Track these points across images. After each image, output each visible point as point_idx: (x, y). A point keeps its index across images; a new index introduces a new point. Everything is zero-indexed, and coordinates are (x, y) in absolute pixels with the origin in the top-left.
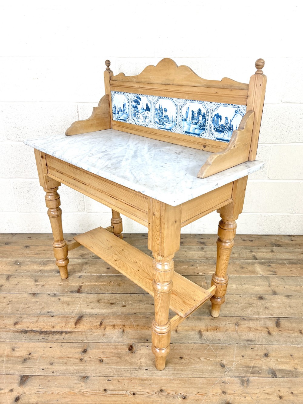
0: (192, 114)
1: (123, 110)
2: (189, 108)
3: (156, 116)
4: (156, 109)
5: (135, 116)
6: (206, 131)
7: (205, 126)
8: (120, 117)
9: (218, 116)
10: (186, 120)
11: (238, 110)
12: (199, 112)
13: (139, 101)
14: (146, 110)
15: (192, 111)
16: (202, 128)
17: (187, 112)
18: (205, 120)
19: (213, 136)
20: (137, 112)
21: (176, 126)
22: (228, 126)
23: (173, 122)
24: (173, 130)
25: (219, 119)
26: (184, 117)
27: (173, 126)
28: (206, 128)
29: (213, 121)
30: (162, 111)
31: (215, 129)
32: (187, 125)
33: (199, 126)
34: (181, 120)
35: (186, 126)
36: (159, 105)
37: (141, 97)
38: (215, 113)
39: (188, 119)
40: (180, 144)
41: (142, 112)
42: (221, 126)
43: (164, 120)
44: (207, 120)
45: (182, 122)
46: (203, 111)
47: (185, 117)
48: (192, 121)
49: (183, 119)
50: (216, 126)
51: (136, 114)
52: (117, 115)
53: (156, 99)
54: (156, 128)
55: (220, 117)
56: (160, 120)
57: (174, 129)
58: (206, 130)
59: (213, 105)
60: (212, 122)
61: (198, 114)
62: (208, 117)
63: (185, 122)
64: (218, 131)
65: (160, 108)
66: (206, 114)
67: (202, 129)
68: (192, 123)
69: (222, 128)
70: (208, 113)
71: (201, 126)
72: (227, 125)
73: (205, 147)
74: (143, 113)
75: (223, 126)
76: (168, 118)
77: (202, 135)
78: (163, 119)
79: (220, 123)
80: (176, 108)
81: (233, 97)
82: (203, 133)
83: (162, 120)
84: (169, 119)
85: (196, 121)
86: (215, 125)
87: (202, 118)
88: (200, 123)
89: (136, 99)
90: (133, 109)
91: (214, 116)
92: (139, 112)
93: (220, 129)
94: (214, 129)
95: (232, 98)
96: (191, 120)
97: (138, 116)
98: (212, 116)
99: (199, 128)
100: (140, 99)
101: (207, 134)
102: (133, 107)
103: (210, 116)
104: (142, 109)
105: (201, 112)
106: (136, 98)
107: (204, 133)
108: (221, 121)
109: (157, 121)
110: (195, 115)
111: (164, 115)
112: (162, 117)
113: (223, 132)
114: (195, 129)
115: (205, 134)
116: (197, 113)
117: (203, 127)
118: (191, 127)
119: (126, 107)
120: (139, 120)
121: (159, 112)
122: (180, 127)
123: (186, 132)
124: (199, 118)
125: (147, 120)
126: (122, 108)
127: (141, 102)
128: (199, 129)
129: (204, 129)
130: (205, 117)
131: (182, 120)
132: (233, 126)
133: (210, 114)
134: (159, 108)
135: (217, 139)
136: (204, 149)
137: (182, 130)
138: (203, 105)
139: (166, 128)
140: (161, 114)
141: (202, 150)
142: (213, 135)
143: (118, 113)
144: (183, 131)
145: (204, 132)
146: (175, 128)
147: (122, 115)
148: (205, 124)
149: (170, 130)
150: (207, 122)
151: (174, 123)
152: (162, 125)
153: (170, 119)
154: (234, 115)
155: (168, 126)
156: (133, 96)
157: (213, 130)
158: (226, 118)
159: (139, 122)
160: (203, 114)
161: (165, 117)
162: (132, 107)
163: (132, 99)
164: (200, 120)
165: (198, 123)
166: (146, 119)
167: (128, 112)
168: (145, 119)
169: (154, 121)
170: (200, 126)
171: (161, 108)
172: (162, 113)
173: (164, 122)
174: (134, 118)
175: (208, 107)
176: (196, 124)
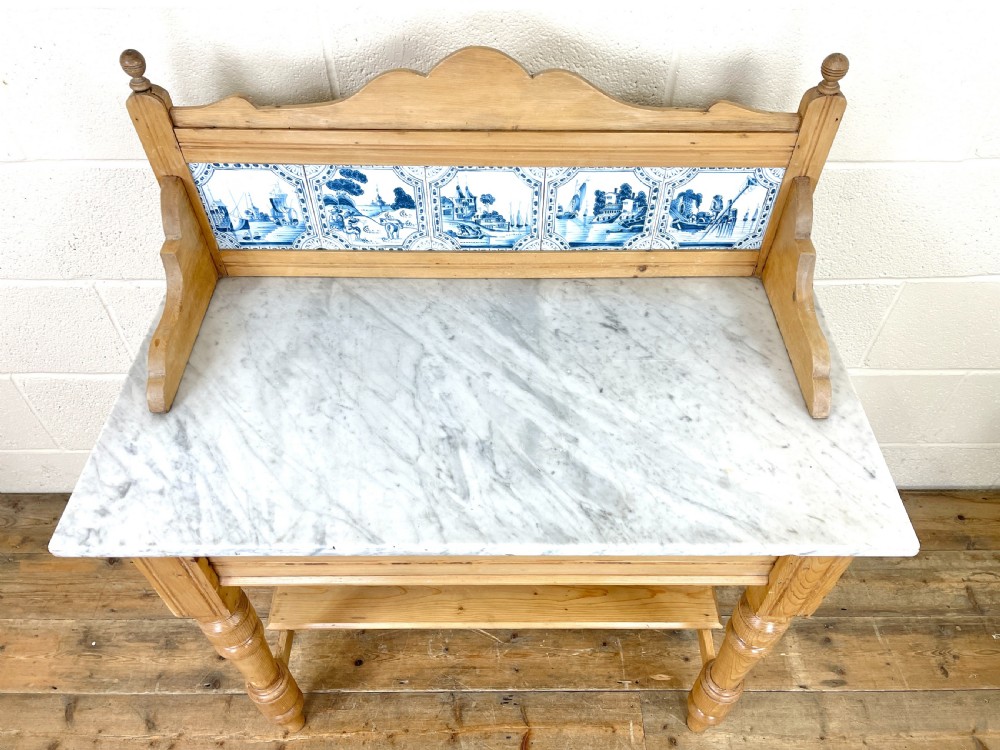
0: (598, 200)
1: (270, 214)
2: (584, 184)
3: (444, 218)
4: (444, 200)
5: (343, 227)
6: (647, 233)
7: (643, 222)
8: (258, 238)
9: (692, 197)
10: (571, 216)
11: (758, 178)
12: (622, 192)
13: (355, 182)
14: (395, 207)
15: (597, 193)
16: (633, 229)
17: (575, 197)
18: (645, 209)
19: (669, 242)
20: (351, 214)
21: (535, 234)
22: (719, 215)
23: (518, 226)
24: (521, 244)
25: (694, 201)
26: (564, 211)
27: (520, 236)
28: (647, 225)
29: (673, 207)
30: (472, 204)
31: (679, 226)
32: (577, 228)
33: (623, 225)
34: (553, 217)
35: (572, 231)
36: (458, 188)
37: (362, 171)
38: (683, 189)
39: (580, 214)
40: (554, 275)
41: (374, 212)
42: (698, 216)
43: (483, 223)
44: (652, 209)
45: (558, 222)
46: (637, 188)
47: (568, 208)
48: (596, 215)
49: (561, 214)
50: (681, 219)
51: (346, 221)
52: (242, 233)
53: (441, 173)
54: (449, 246)
55: (698, 199)
56: (463, 227)
57: (524, 243)
58: (647, 230)
59: (676, 174)
60: (667, 211)
61: (618, 197)
62: (653, 202)
63: (569, 222)
64: (685, 227)
65: (461, 196)
66: (647, 194)
67: (631, 231)
68: (595, 220)
69: (701, 221)
70: (656, 190)
71: (630, 225)
72: (717, 213)
73: (643, 268)
74: (382, 216)
75: (704, 216)
76: (499, 219)
77: (630, 244)
78: (476, 223)
79: (694, 210)
80: (531, 191)
81: (748, 152)
82: (634, 237)
83: (474, 226)
84: (504, 221)
85: (612, 215)
86: (680, 216)
87: (634, 206)
88: (624, 218)
89: (342, 181)
90: (330, 207)
91: (675, 197)
92: (361, 215)
93: (695, 223)
94: (674, 226)
95: (746, 155)
96: (591, 213)
97: (359, 225)
98: (670, 199)
99: (622, 228)
100: (363, 179)
101: (649, 239)
102: (328, 201)
103: (661, 199)
104: (374, 204)
105: (630, 192)
106: (338, 176)
107: (639, 238)
108: (698, 205)
109: (451, 232)
110: (607, 201)
111: (480, 213)
112: (473, 219)
113: (704, 228)
114: (608, 232)
115: (641, 240)
116: (614, 197)
117: (635, 226)
118: (592, 230)
119: (289, 206)
120: (363, 235)
121: (456, 205)
122: (551, 236)
123: (572, 244)
124: (621, 207)
125: (404, 233)
126: (267, 209)
127: (363, 186)
128: (621, 231)
129: (641, 230)
130: (644, 201)
131: (559, 217)
132: (735, 212)
133: (663, 195)
134: (457, 196)
135: (681, 245)
136: (640, 274)
137: (558, 242)
138: (639, 176)
139: (493, 242)
140: (467, 211)
141: (636, 277)
142: (668, 239)
143: (246, 225)
144: (562, 243)
145: (639, 235)
146: (529, 239)
147: (269, 230)
148: (644, 218)
149: (511, 246)
150: (649, 212)
151: (524, 228)
152: (477, 238)
153: (508, 220)
154: (741, 190)
155: (499, 238)
156: (320, 170)
157: (669, 228)
158: (716, 197)
159: (363, 240)
160: (636, 195)
161: (484, 216)
162: (321, 203)
163: (320, 178)
164: (625, 211)
165: (618, 219)
166: (400, 231)
167: (301, 219)
168: (396, 230)
169: (437, 233)
170: (625, 225)
171: (465, 194)
172: (474, 209)
173: (481, 229)
174: (341, 234)
175: (656, 178)
176: (611, 221)
